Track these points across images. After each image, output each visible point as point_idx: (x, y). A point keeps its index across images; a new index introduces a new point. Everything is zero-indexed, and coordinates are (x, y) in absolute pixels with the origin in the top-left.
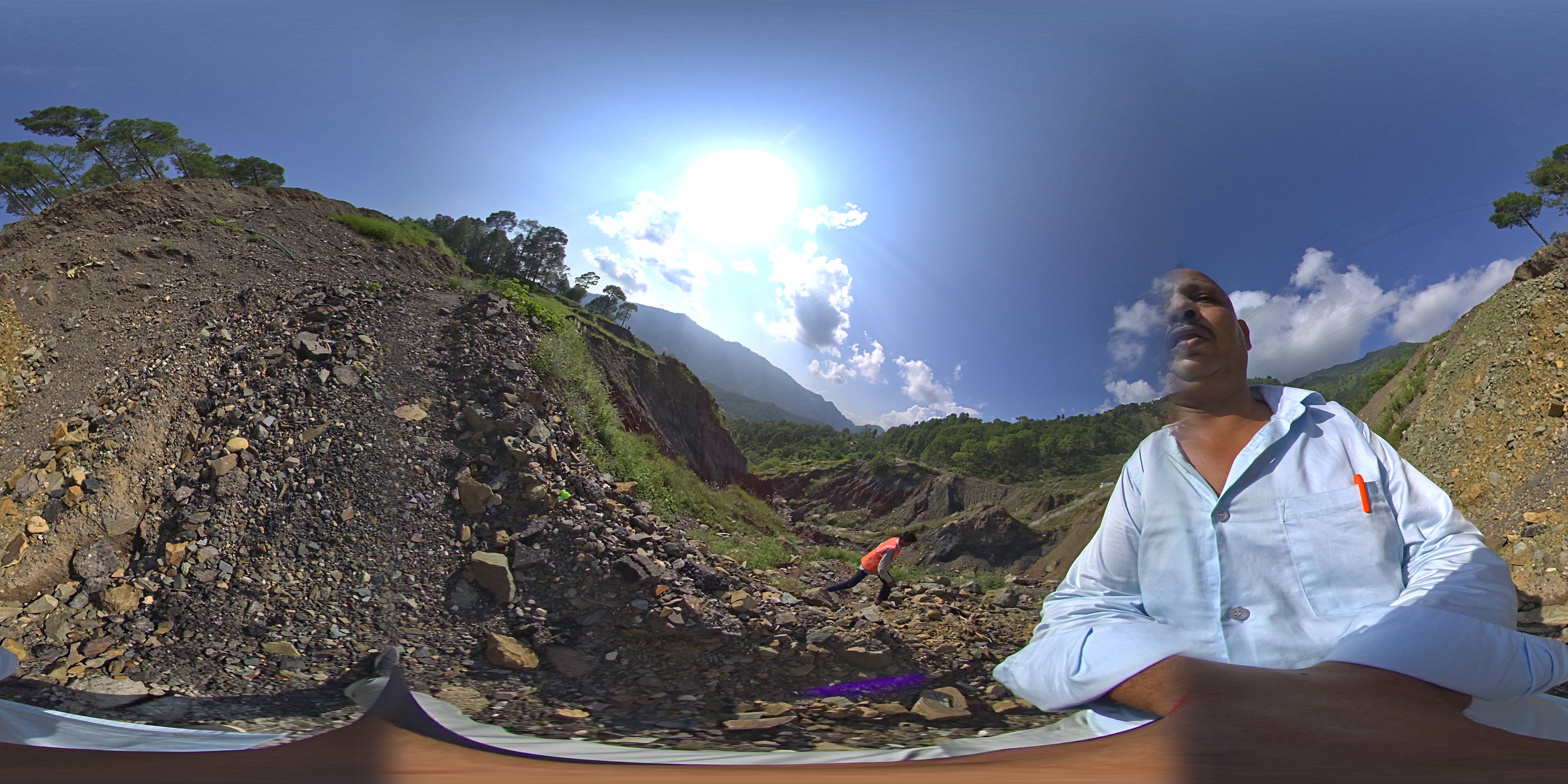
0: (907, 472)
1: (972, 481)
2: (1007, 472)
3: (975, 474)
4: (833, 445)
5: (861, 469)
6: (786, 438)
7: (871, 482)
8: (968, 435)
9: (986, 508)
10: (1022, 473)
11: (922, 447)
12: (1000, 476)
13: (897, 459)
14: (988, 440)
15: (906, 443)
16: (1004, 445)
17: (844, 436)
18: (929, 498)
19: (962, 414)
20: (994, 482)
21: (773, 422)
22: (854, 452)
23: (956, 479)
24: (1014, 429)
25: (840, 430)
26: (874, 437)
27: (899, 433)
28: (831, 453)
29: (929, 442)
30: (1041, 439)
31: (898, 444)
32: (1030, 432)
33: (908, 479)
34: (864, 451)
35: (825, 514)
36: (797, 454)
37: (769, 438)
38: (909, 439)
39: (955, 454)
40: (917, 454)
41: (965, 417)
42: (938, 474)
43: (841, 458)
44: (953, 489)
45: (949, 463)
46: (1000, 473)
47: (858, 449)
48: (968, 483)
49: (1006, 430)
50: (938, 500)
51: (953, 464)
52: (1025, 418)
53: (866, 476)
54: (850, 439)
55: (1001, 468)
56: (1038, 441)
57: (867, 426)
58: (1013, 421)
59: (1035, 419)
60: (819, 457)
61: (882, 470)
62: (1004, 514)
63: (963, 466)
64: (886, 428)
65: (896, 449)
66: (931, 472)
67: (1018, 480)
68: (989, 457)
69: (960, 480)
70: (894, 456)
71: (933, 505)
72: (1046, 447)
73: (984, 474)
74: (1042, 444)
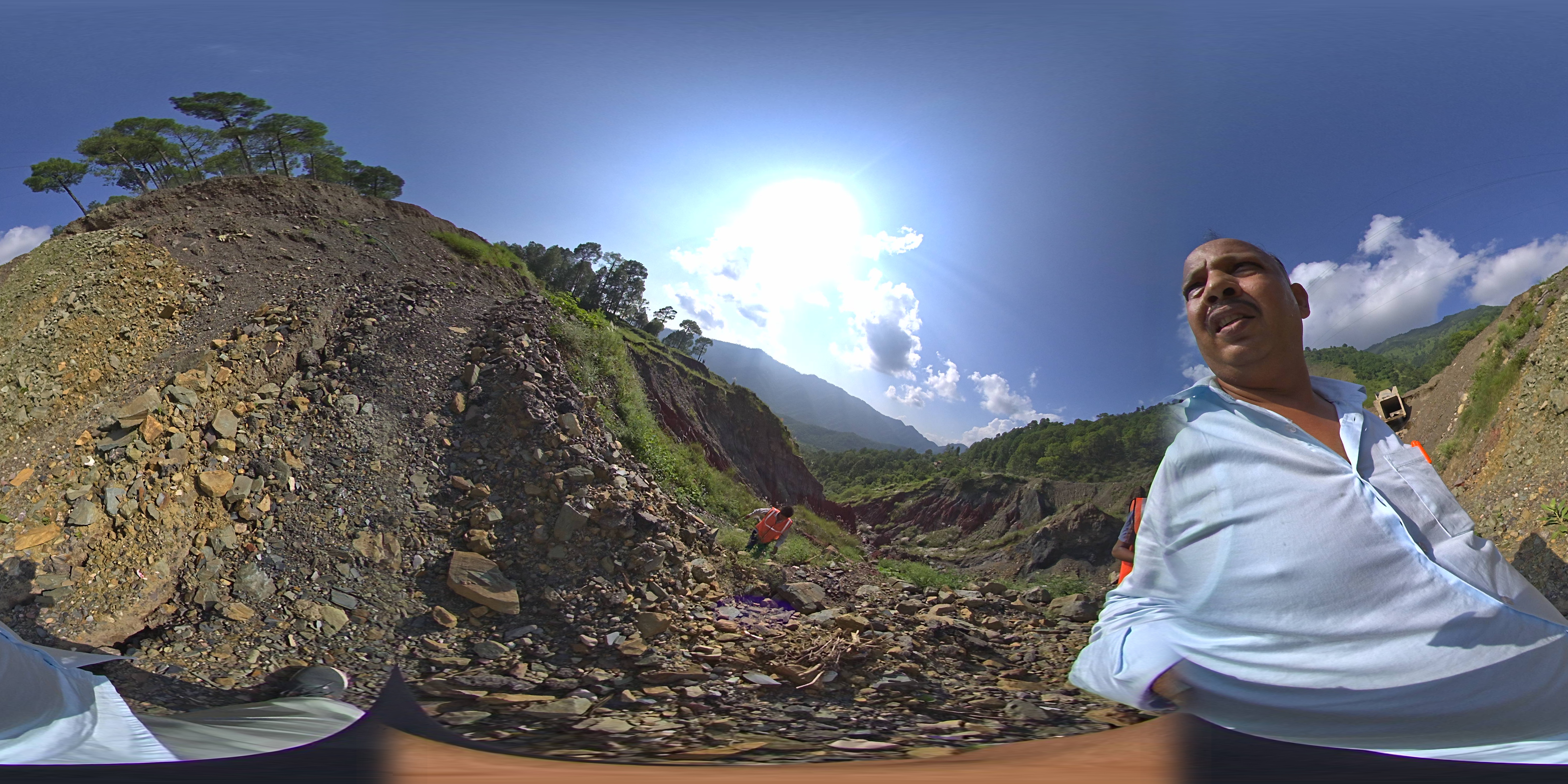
0: (993, 484)
1: (1061, 484)
2: (1094, 470)
3: (1062, 476)
4: (916, 468)
5: (947, 487)
6: (867, 466)
7: (958, 499)
8: (1050, 439)
9: (1077, 507)
10: (1110, 468)
11: (1006, 458)
12: (1089, 475)
13: (982, 473)
14: (1071, 441)
15: (990, 456)
16: (1088, 443)
17: (927, 457)
18: (1020, 506)
19: (1043, 420)
20: (1082, 482)
21: (854, 451)
22: (938, 471)
23: (1044, 484)
24: (1096, 427)
25: (923, 453)
26: (957, 455)
27: (982, 448)
28: (915, 475)
29: (1013, 452)
30: (1123, 432)
31: (982, 459)
32: (1112, 427)
33: (995, 491)
34: (949, 470)
35: (914, 536)
36: (879, 480)
37: (850, 467)
38: (992, 451)
39: (1041, 460)
40: (1002, 465)
41: (1045, 423)
42: (1025, 482)
43: (925, 479)
44: (1043, 494)
45: (1036, 470)
46: (1088, 472)
47: (942, 468)
48: (1057, 487)
49: (1087, 429)
50: (1029, 508)
51: (1039, 470)
52: (1105, 414)
53: (952, 493)
54: (933, 460)
55: (1088, 467)
56: (1121, 435)
57: (949, 445)
58: (1094, 419)
59: (1115, 414)
60: (903, 480)
61: (967, 485)
62: (1095, 511)
63: (1049, 471)
64: (968, 445)
65: (981, 463)
66: (1018, 480)
67: (1106, 477)
68: (1076, 457)
69: (1049, 484)
70: (979, 471)
71: (1025, 513)
72: (1129, 440)
73: (1071, 476)
74: (1125, 437)
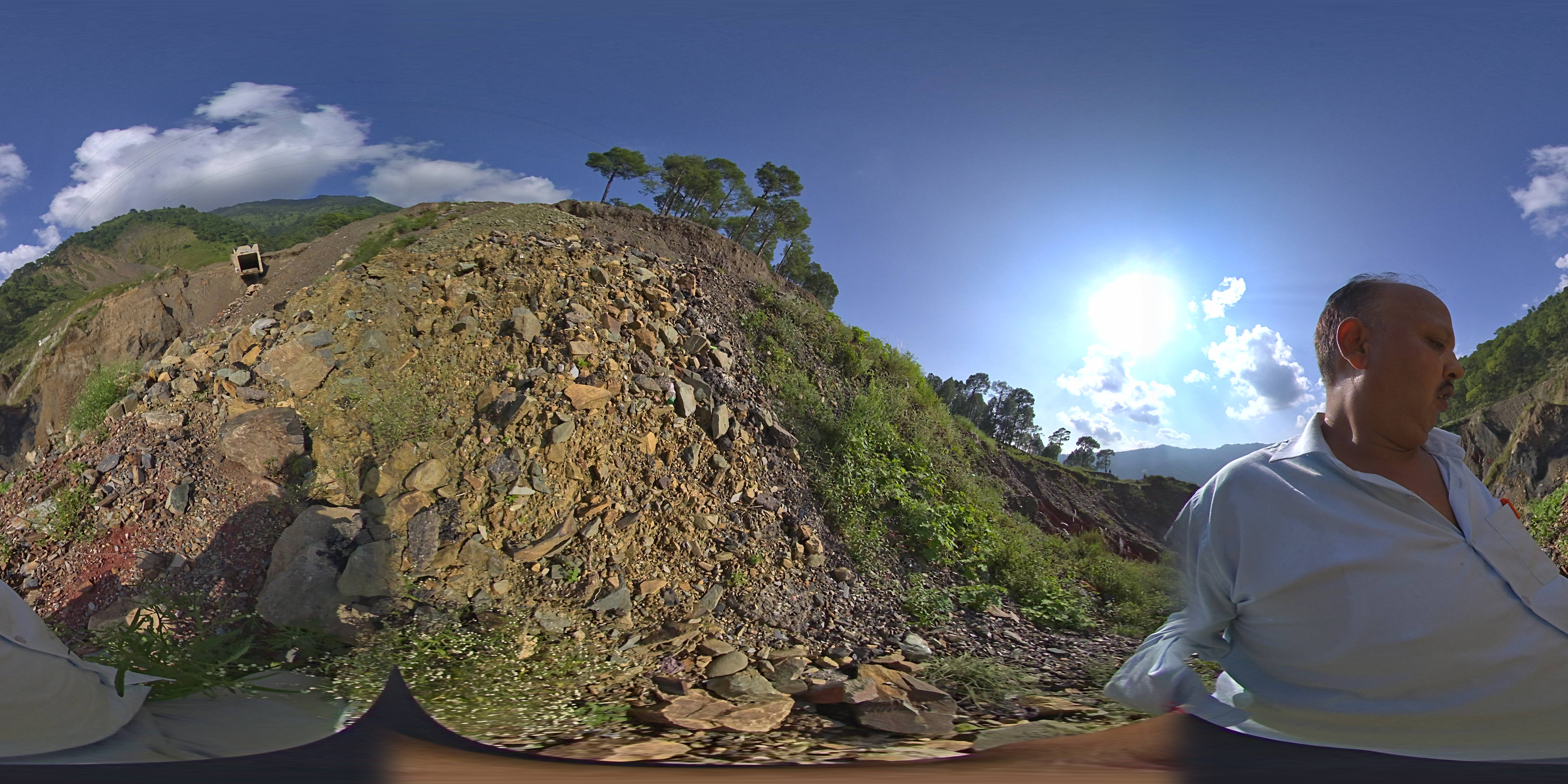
1: (1498, 406)
2: (1519, 380)
3: (1495, 399)
10: (1532, 373)
12: (1517, 387)
14: (1484, 365)
16: (1502, 359)
20: (1514, 395)
23: (1485, 414)
24: (1500, 342)
30: (1528, 335)
32: (1515, 336)
44: (1489, 423)
46: (1515, 384)
48: (1496, 410)
49: (1493, 347)
52: (1501, 328)
55: (1512, 381)
56: (1526, 340)
58: (1493, 337)
59: (1510, 324)
63: (1481, 400)
67: (1533, 381)
68: (1495, 378)
69: (1488, 412)
72: (1537, 339)
73: (1502, 396)
74: (1532, 338)
